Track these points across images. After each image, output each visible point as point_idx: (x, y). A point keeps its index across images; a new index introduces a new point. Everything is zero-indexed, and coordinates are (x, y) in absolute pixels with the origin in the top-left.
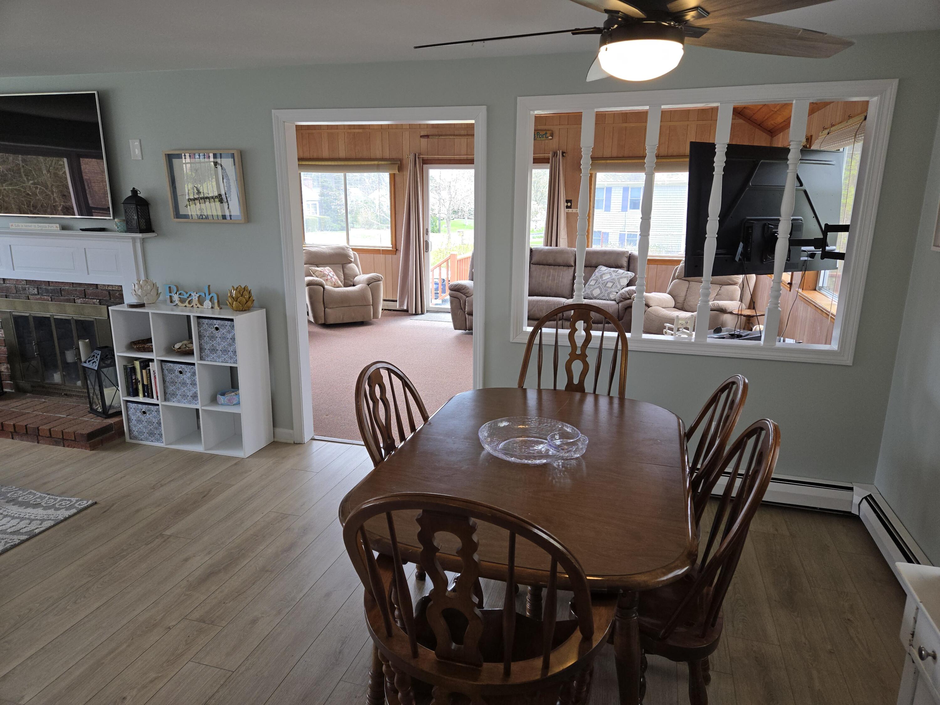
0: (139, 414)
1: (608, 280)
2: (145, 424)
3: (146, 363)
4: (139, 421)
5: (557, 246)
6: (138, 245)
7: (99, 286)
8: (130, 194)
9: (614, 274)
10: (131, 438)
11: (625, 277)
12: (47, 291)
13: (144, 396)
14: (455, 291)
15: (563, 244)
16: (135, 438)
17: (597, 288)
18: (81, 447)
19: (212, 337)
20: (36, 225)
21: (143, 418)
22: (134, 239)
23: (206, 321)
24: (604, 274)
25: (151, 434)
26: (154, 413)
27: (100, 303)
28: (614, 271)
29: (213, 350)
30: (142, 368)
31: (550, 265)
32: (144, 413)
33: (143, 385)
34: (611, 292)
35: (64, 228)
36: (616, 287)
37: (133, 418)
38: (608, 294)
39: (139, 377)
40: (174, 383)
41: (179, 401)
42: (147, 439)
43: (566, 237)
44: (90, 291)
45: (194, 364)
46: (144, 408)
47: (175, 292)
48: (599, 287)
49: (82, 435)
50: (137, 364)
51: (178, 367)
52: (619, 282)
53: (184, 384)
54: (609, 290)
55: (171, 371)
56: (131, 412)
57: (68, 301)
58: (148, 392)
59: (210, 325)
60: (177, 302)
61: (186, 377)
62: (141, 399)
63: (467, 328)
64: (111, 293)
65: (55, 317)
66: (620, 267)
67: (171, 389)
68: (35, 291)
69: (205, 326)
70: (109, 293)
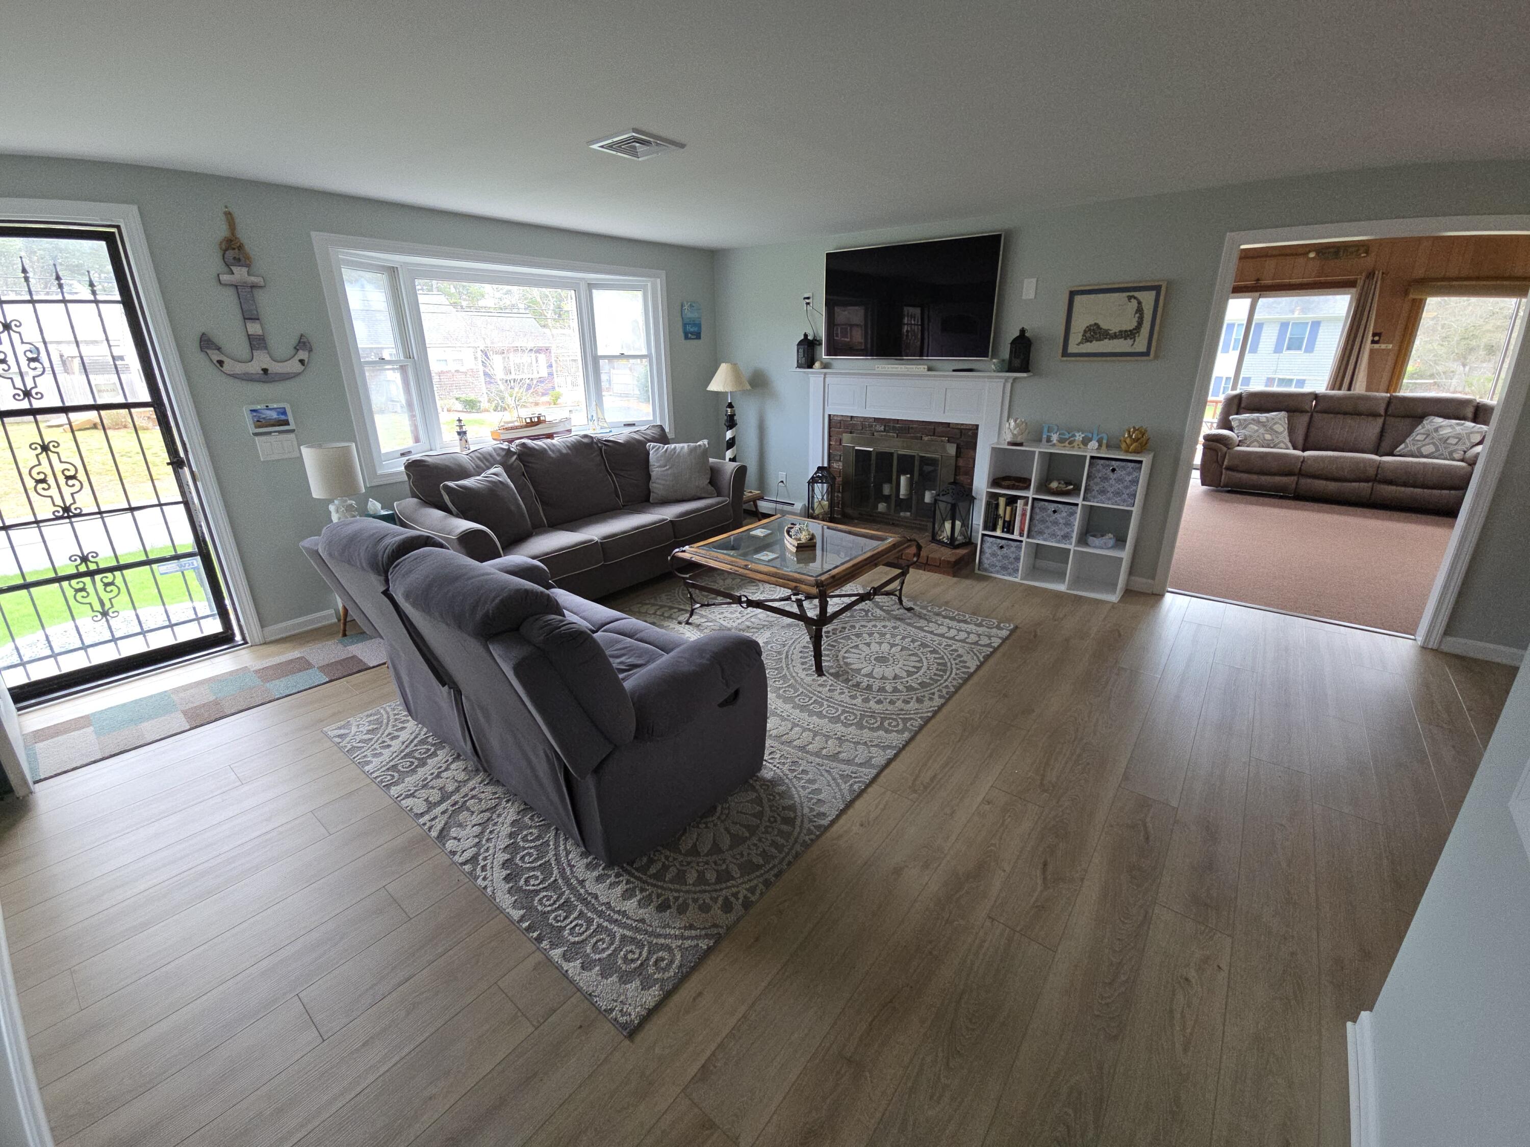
0: (995, 548)
1: (1450, 435)
2: (999, 558)
3: (1012, 500)
4: (994, 555)
5: (1349, 389)
6: (1009, 386)
7: (951, 426)
8: (1017, 334)
9: (1458, 428)
10: (979, 569)
11: (1478, 432)
12: (894, 428)
13: (1003, 531)
14: (1213, 441)
15: (1360, 388)
16: (986, 570)
17: (1429, 444)
18: (944, 573)
19: (1105, 479)
20: (903, 366)
21: (999, 552)
22: (1007, 379)
23: (1102, 462)
24: (1441, 427)
25: (1004, 568)
26: (1013, 549)
27: (949, 441)
28: (1458, 424)
29: (1103, 492)
30: (1007, 504)
31: (1345, 414)
32: (1002, 547)
33: (1004, 521)
34: (1455, 451)
35: (929, 369)
36: (1464, 444)
37: (988, 551)
38: (1451, 453)
39: (1001, 512)
40: (1043, 521)
41: (1045, 540)
42: (998, 572)
43: (1365, 379)
44: (939, 429)
45: (1077, 505)
46: (1003, 542)
47: (1055, 430)
48: (1434, 444)
49: (949, 562)
50: (1002, 501)
51: (1053, 507)
52: (1469, 439)
53: (1056, 523)
54: (1452, 448)
55: (1044, 509)
56: (986, 545)
57: (916, 438)
58: (1009, 527)
59: (1104, 466)
60: (1055, 442)
61: (1061, 517)
62: (998, 533)
63: (1222, 484)
64: (963, 431)
65: (899, 452)
66: (1464, 418)
67: (1039, 527)
68: (882, 428)
69: (1100, 467)
70: (961, 432)
